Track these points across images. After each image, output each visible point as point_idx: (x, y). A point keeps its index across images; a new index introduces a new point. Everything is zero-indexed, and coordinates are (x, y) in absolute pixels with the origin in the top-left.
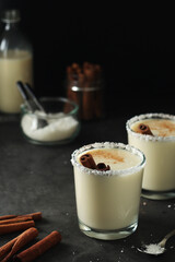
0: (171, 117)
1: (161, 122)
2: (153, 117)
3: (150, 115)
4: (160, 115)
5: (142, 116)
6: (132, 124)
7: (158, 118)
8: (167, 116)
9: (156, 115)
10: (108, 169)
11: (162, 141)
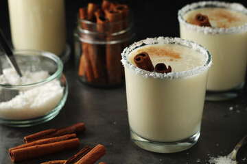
0: (227, 5)
1: (215, 11)
2: (206, 6)
3: (203, 4)
4: (215, 3)
5: (194, 5)
6: (185, 14)
7: (212, 6)
8: (223, 4)
9: (210, 3)
10: (170, 70)
11: (224, 34)
